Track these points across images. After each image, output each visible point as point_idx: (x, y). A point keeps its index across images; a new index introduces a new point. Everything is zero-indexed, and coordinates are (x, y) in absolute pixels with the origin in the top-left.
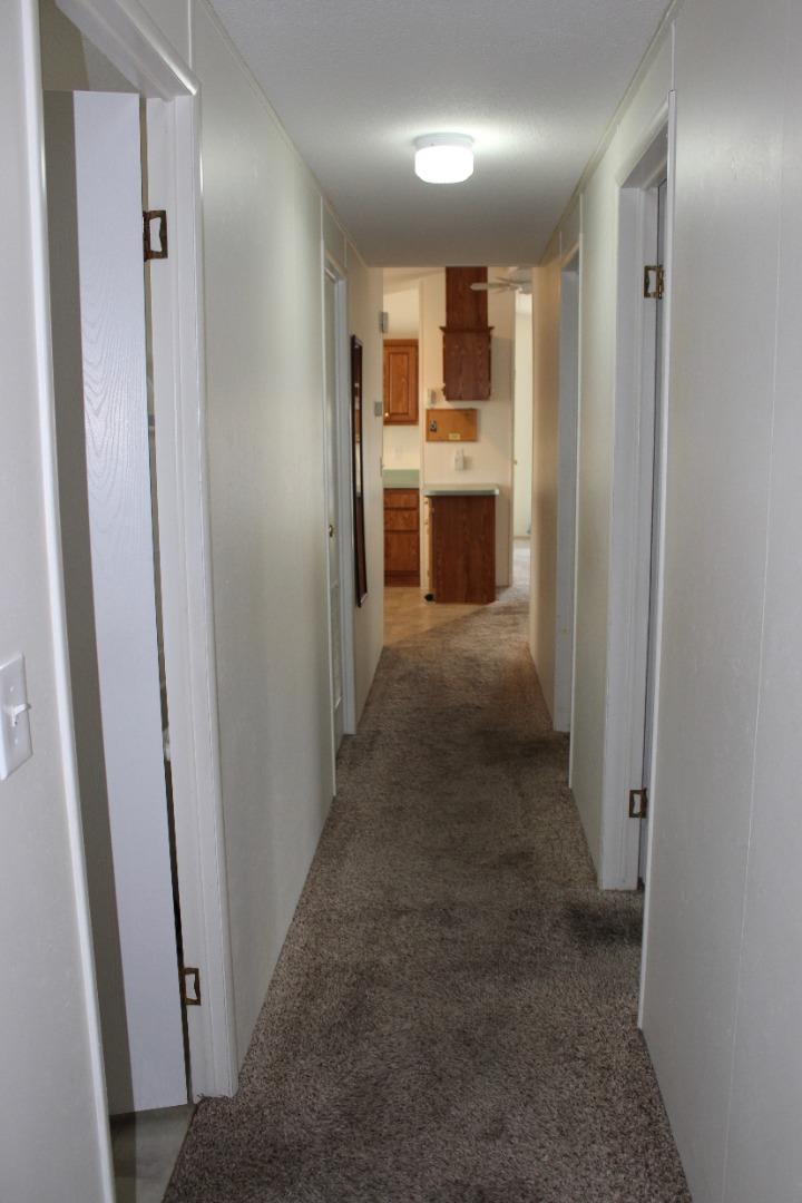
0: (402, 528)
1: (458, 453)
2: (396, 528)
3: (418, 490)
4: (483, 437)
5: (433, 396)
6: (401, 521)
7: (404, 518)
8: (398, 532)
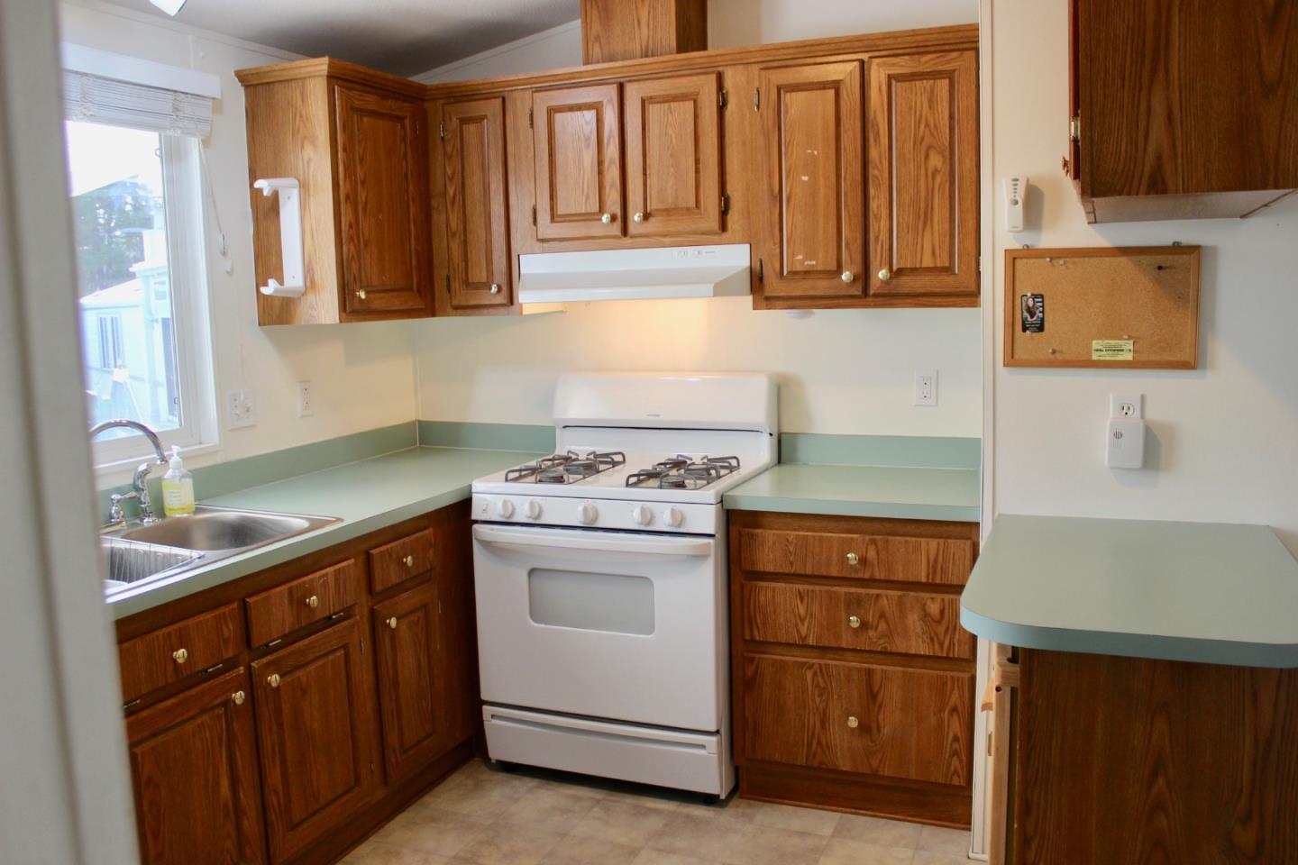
0: (920, 647)
1: (1125, 409)
2: (900, 646)
3: (974, 526)
4: (1223, 349)
5: (1033, 203)
6: (913, 619)
7: (925, 616)
8: (907, 658)
